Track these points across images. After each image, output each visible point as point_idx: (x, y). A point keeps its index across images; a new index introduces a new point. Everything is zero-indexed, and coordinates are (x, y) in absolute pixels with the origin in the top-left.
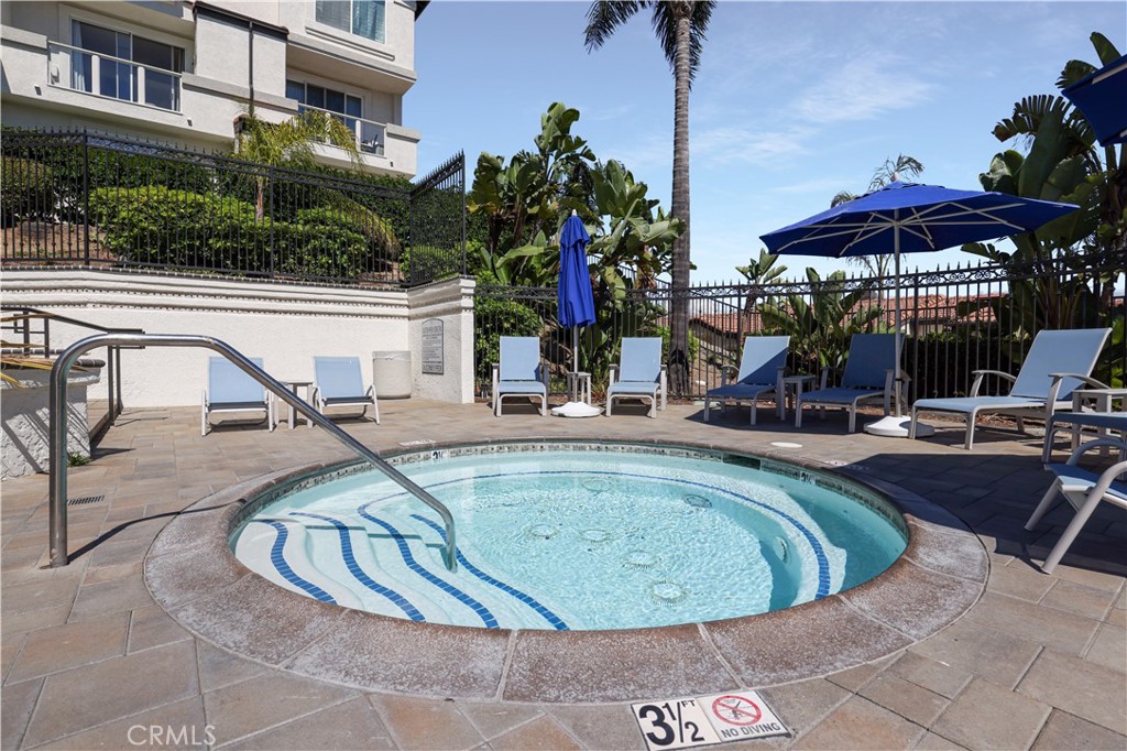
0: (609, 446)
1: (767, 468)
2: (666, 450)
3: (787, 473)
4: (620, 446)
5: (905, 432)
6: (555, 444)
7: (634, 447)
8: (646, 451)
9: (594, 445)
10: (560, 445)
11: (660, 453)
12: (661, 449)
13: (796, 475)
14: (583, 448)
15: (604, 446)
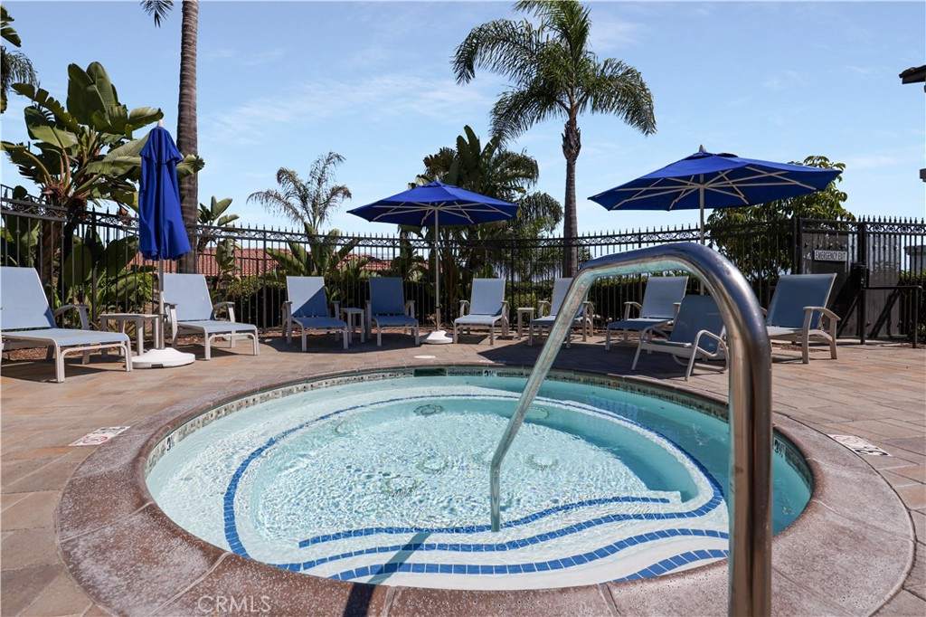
0: (314, 384)
1: (452, 373)
2: (364, 376)
3: (470, 374)
4: (324, 382)
5: (450, 340)
6: (266, 394)
7: (335, 380)
8: (348, 381)
9: (300, 386)
10: (270, 393)
11: (359, 380)
12: (360, 377)
13: (480, 373)
14: (291, 392)
15: (309, 385)
